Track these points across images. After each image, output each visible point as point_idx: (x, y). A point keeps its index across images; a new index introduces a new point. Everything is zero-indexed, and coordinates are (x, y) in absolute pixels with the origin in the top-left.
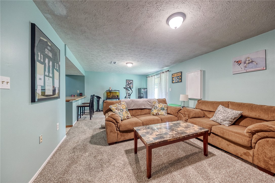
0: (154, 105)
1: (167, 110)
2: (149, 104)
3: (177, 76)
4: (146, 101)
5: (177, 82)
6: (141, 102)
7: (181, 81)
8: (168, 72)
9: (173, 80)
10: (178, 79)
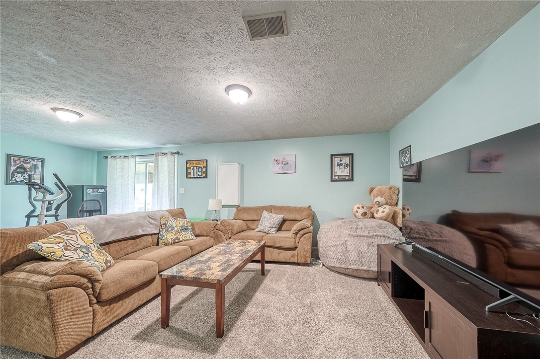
0: (165, 224)
1: (193, 229)
2: (151, 224)
3: (197, 167)
4: (145, 218)
5: (197, 178)
6: (132, 221)
7: (206, 177)
8: (176, 156)
9: (188, 173)
10: (199, 172)
